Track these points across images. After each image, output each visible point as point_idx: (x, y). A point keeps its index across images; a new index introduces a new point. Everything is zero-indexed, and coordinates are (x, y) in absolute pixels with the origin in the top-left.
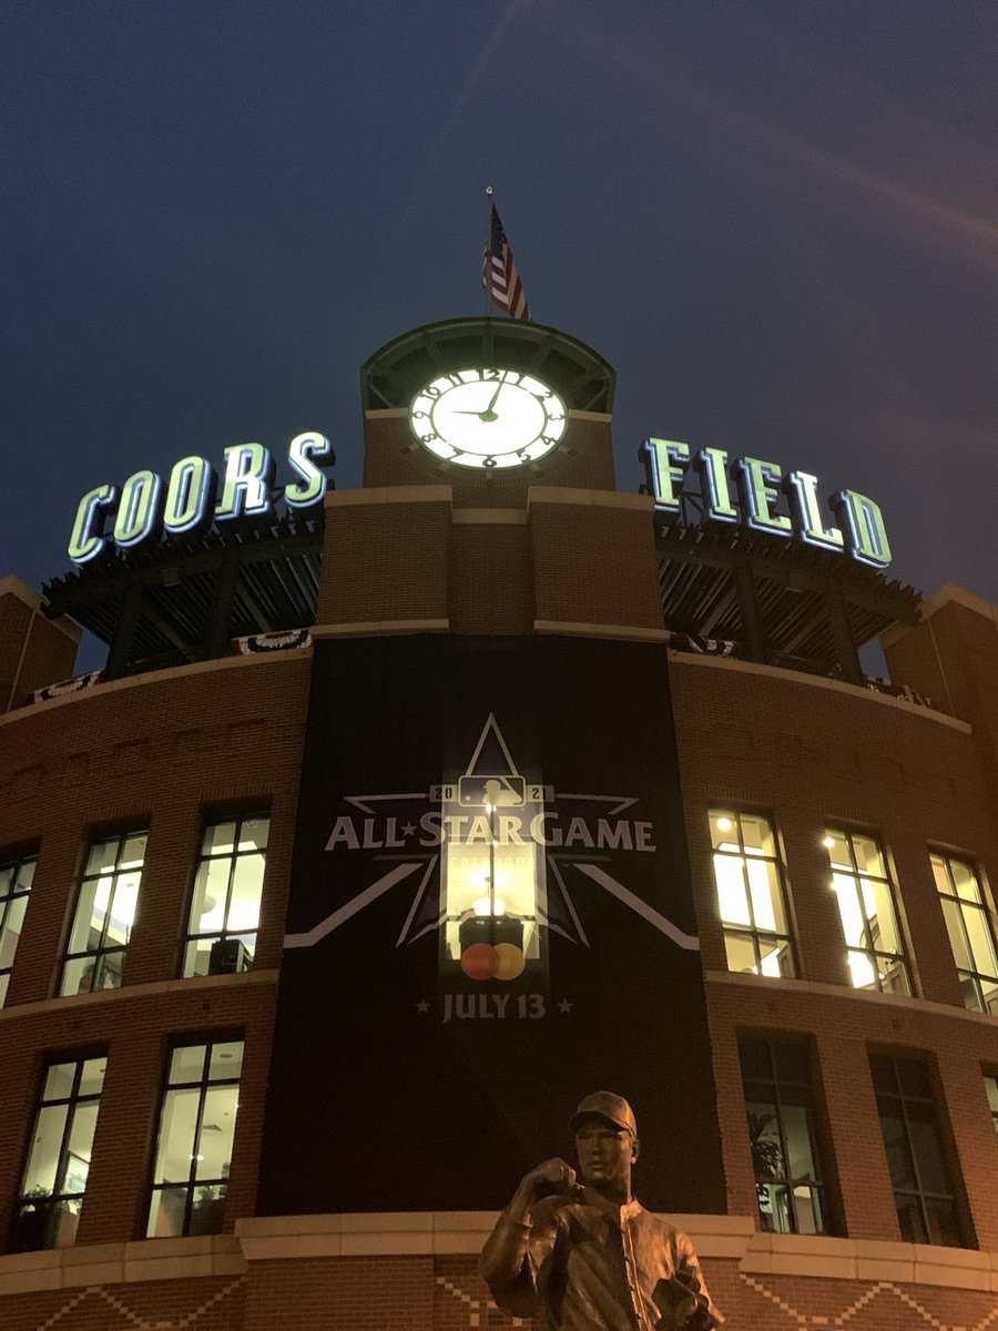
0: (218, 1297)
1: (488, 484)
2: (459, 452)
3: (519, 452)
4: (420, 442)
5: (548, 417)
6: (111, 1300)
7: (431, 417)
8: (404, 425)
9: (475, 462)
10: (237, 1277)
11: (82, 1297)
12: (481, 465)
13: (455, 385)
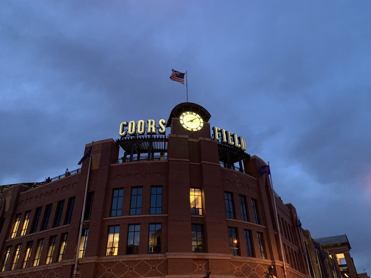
0: (161, 262)
1: (192, 134)
2: (188, 128)
3: (197, 129)
4: (181, 125)
5: (201, 122)
6: (146, 262)
7: (183, 120)
8: (179, 121)
9: (190, 130)
10: (164, 260)
11: (141, 261)
12: (191, 130)
13: (186, 114)
